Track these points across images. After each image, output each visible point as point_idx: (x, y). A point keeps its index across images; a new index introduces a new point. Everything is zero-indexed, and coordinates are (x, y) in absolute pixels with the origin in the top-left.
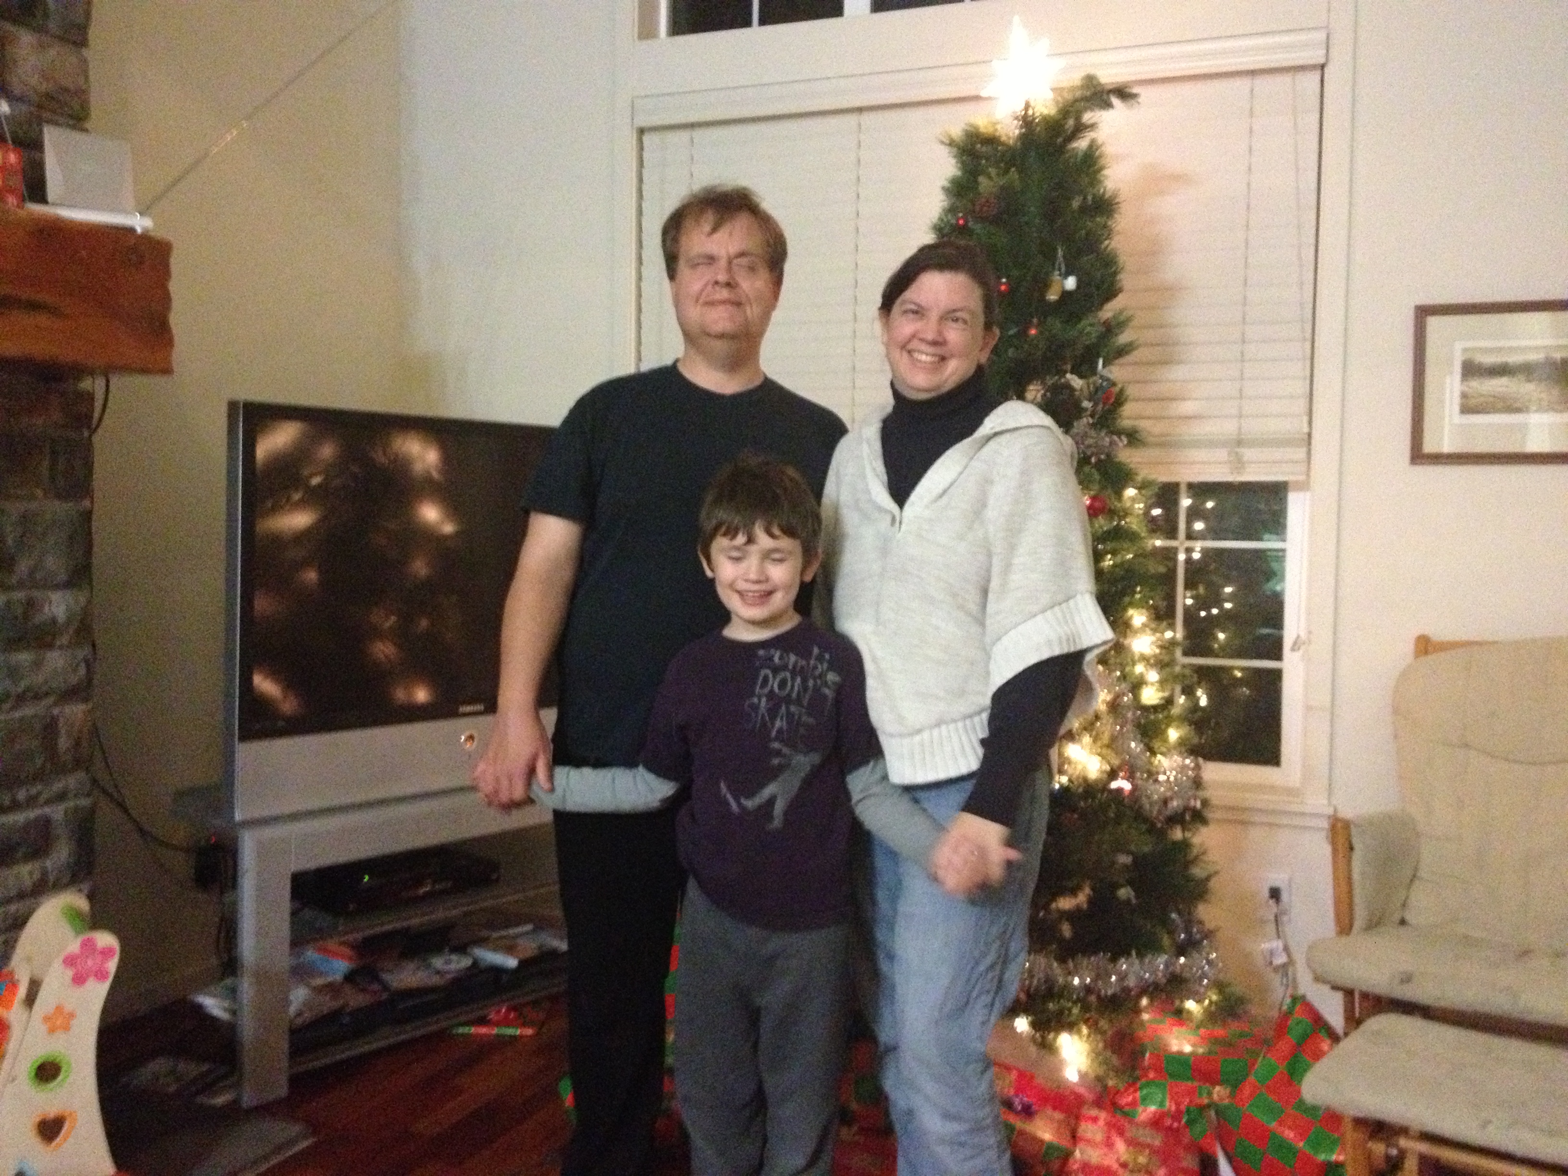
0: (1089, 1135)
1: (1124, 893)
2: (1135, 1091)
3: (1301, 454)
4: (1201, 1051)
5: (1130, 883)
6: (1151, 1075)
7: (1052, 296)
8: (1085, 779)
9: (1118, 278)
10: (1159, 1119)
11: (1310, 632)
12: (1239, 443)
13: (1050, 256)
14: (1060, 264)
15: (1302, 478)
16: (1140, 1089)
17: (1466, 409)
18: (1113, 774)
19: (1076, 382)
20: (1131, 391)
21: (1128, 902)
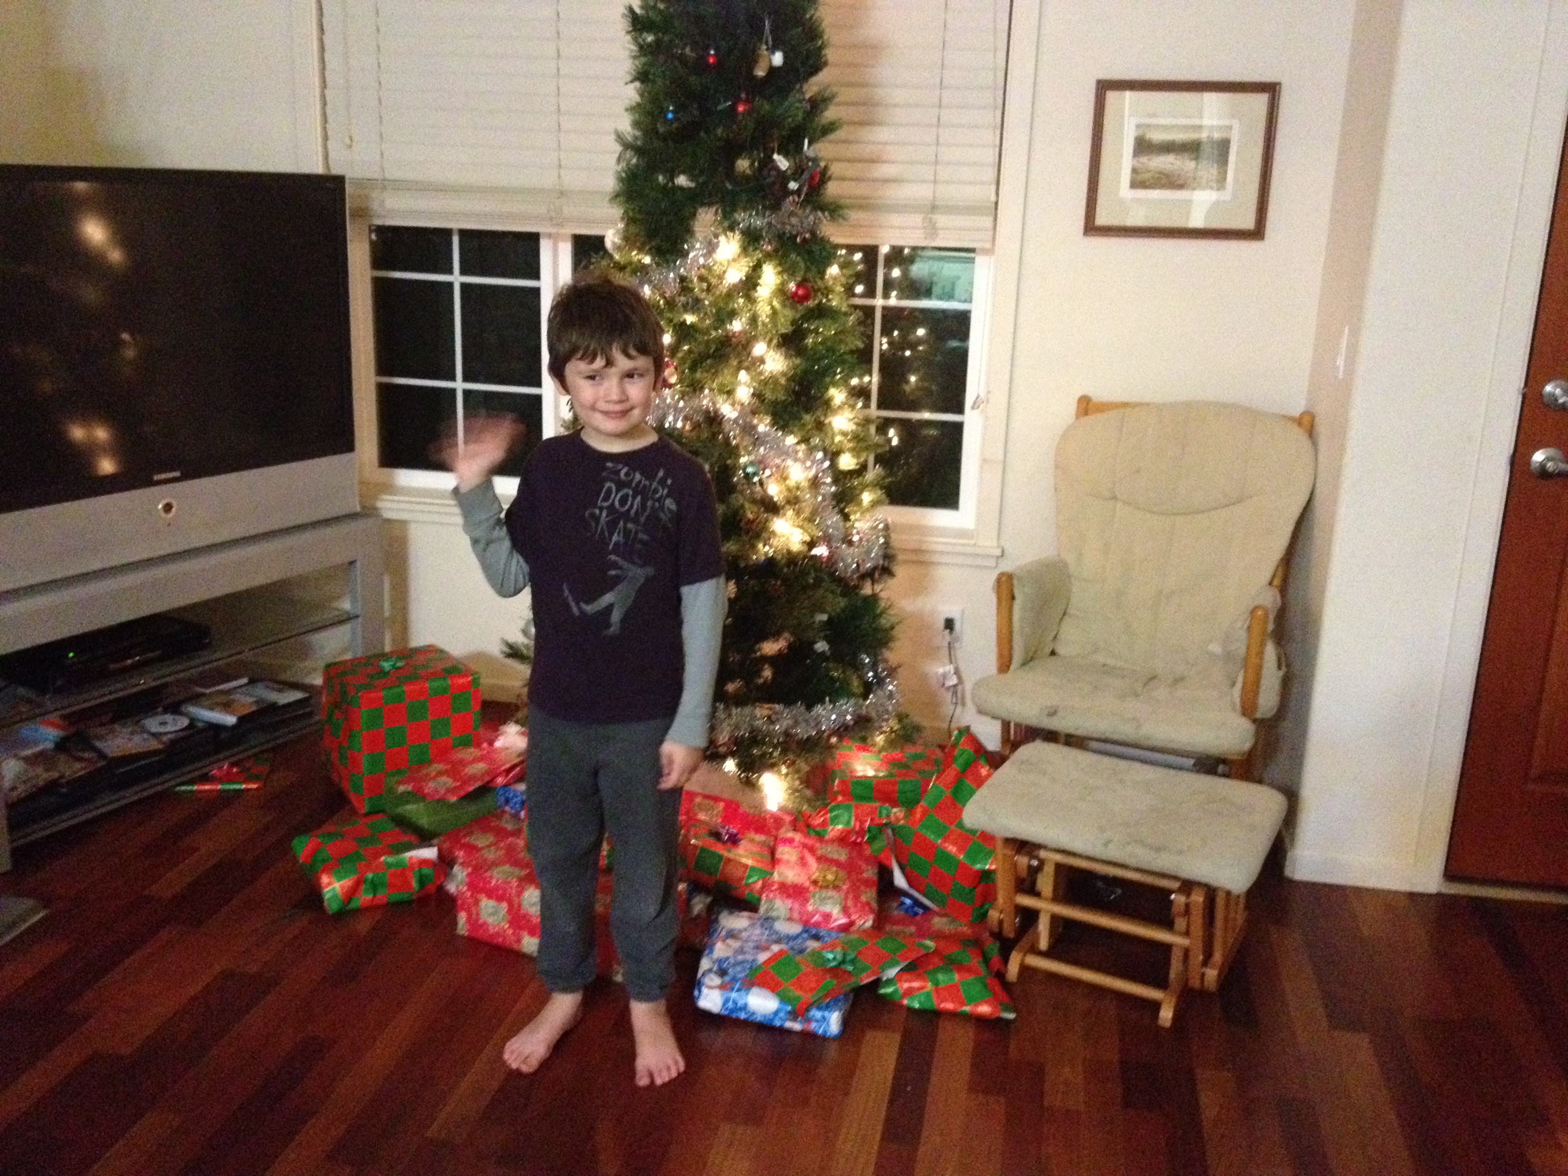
0: (786, 857)
1: (821, 646)
2: (826, 813)
3: (988, 221)
4: (881, 774)
5: (826, 638)
6: (840, 798)
7: (760, 72)
8: (789, 552)
9: (823, 52)
10: (845, 836)
11: (989, 392)
12: (934, 208)
13: (758, 31)
14: (767, 38)
15: (988, 245)
16: (832, 811)
17: (1135, 184)
18: (811, 545)
19: (782, 163)
20: (835, 169)
21: (823, 652)
